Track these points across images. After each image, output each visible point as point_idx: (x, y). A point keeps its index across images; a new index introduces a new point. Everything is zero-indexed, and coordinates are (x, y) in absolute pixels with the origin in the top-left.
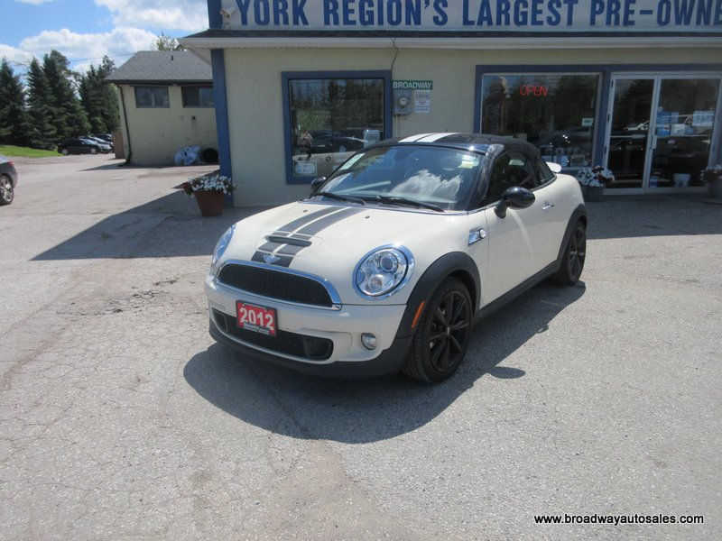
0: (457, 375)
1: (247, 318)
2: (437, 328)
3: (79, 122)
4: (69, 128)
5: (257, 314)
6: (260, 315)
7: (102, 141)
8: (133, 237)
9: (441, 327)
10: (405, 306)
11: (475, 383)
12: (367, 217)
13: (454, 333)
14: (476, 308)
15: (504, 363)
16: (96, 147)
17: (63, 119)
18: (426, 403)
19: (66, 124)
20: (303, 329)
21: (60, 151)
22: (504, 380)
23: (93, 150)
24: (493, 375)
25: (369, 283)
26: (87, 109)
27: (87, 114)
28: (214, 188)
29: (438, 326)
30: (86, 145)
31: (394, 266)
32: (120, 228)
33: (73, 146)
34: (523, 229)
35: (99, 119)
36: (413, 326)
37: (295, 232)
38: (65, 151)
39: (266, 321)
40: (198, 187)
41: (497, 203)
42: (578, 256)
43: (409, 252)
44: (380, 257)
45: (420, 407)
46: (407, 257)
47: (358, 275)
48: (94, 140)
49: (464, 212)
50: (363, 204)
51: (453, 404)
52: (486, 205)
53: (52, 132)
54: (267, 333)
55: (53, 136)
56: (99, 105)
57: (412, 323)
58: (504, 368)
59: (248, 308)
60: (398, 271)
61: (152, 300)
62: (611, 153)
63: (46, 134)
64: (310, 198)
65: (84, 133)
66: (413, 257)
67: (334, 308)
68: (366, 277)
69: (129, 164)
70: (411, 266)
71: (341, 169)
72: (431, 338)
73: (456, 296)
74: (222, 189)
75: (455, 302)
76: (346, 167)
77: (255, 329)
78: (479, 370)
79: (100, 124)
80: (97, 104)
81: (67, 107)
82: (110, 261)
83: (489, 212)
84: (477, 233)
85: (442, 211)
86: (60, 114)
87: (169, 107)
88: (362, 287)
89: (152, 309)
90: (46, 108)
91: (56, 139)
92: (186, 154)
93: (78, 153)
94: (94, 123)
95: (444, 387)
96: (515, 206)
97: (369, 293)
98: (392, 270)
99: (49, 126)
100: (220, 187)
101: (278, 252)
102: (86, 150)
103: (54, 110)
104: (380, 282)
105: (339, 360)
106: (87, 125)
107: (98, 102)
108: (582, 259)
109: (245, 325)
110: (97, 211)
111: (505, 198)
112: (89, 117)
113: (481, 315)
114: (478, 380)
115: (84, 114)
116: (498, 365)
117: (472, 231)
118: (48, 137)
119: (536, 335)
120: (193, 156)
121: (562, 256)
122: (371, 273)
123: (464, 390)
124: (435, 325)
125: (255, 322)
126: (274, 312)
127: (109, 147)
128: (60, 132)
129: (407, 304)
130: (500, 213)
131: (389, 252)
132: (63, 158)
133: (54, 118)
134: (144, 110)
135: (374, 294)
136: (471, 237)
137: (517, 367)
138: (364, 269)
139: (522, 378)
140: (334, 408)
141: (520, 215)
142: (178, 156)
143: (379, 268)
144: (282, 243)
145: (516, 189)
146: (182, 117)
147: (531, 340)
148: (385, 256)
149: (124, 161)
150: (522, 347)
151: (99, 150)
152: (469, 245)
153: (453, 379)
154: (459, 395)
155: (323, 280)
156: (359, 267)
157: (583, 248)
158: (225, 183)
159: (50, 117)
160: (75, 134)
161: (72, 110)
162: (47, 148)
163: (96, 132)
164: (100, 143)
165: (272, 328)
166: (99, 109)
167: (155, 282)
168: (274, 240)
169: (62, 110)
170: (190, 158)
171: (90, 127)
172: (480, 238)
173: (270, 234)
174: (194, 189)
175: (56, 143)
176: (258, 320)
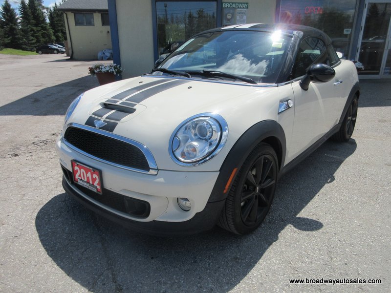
0: (263, 225)
1: (80, 176)
2: (248, 187)
3: (49, 36)
4: (43, 39)
5: (87, 173)
6: (89, 174)
7: (61, 46)
8: (53, 101)
9: (251, 188)
10: (219, 173)
11: (280, 235)
12: (190, 88)
13: (262, 191)
14: (281, 166)
15: (303, 214)
16: (57, 50)
17: (39, 34)
18: (236, 258)
19: (41, 36)
20: (124, 190)
21: (37, 52)
22: (305, 233)
23: (56, 52)
24: (295, 226)
25: (185, 151)
26: (53, 28)
27: (53, 31)
28: (108, 71)
29: (249, 187)
30: (51, 49)
31: (209, 134)
32: (48, 95)
33: (45, 49)
34: (320, 101)
35: (60, 34)
36: (225, 191)
37: (124, 100)
38: (40, 52)
39: (94, 180)
40: (98, 70)
41: (302, 77)
42: (352, 120)
43: (224, 120)
44: (196, 124)
45: (230, 264)
46: (221, 125)
47: (174, 142)
48: (56, 46)
49: (274, 84)
50: (188, 77)
51: (261, 261)
52: (293, 79)
53: (33, 41)
54: (95, 190)
55: (34, 44)
56: (60, 26)
57: (224, 189)
58: (304, 219)
59: (80, 168)
60: (213, 138)
61: (43, 147)
62: (360, 53)
63: (30, 42)
64: (151, 73)
65: (52, 42)
66: (227, 125)
67: (152, 172)
68: (182, 144)
69: (72, 59)
70: (225, 133)
71: (177, 51)
72: (242, 199)
73: (265, 159)
74: (113, 72)
75: (265, 164)
76: (180, 49)
77: (86, 185)
78: (282, 220)
79: (60, 37)
80: (58, 26)
81: (42, 27)
82: (30, 117)
83: (295, 85)
84: (286, 103)
85: (256, 84)
86: (38, 31)
87: (94, 25)
88: (178, 153)
89: (41, 155)
90: (30, 27)
91: (36, 45)
92: (104, 54)
93: (47, 53)
94: (57, 37)
95: (253, 239)
96: (317, 79)
97: (183, 160)
98: (207, 137)
99: (32, 38)
100: (112, 70)
101: (107, 118)
102: (52, 51)
103: (35, 28)
104: (195, 150)
105: (157, 219)
106: (53, 37)
107: (60, 25)
108: (354, 122)
109: (79, 181)
110: (40, 85)
111: (310, 72)
112: (55, 33)
113: (284, 171)
114: (282, 232)
115: (51, 31)
116: (298, 216)
117: (282, 101)
118: (31, 44)
119: (326, 185)
120: (108, 55)
121: (342, 121)
122: (186, 140)
123: (270, 244)
124: (246, 186)
125: (86, 180)
126: (100, 173)
127: (64, 50)
128: (38, 41)
129: (220, 171)
130: (304, 86)
131: (205, 121)
132: (39, 55)
133: (35, 33)
134: (79, 27)
135: (188, 161)
136: (280, 106)
137: (314, 218)
138: (180, 136)
139: (321, 230)
140: (153, 261)
141: (319, 89)
142: (100, 55)
143: (195, 135)
144: (113, 109)
145: (318, 66)
146: (101, 32)
147: (322, 190)
148: (200, 124)
149: (69, 57)
150: (316, 197)
151: (59, 52)
152: (279, 113)
153: (260, 230)
154: (266, 249)
155: (142, 146)
156: (175, 134)
157: (355, 115)
158: (115, 68)
159: (32, 32)
160: (46, 43)
161: (44, 28)
162: (31, 50)
163: (58, 41)
164: (59, 47)
165: (98, 187)
166: (60, 28)
167: (53, 133)
168: (107, 106)
169: (39, 28)
170: (107, 56)
171: (55, 39)
172: (288, 107)
173: (104, 101)
174: (96, 71)
175: (36, 47)
176: (88, 178)
